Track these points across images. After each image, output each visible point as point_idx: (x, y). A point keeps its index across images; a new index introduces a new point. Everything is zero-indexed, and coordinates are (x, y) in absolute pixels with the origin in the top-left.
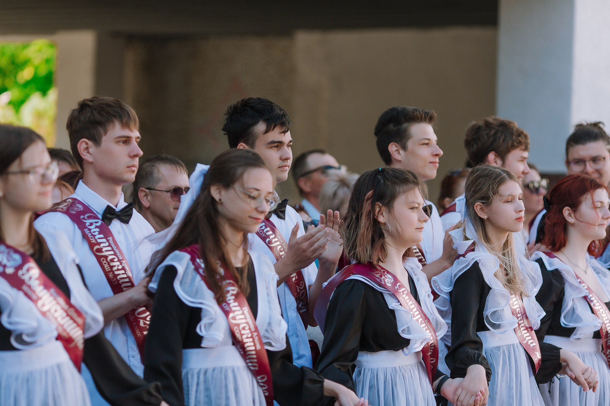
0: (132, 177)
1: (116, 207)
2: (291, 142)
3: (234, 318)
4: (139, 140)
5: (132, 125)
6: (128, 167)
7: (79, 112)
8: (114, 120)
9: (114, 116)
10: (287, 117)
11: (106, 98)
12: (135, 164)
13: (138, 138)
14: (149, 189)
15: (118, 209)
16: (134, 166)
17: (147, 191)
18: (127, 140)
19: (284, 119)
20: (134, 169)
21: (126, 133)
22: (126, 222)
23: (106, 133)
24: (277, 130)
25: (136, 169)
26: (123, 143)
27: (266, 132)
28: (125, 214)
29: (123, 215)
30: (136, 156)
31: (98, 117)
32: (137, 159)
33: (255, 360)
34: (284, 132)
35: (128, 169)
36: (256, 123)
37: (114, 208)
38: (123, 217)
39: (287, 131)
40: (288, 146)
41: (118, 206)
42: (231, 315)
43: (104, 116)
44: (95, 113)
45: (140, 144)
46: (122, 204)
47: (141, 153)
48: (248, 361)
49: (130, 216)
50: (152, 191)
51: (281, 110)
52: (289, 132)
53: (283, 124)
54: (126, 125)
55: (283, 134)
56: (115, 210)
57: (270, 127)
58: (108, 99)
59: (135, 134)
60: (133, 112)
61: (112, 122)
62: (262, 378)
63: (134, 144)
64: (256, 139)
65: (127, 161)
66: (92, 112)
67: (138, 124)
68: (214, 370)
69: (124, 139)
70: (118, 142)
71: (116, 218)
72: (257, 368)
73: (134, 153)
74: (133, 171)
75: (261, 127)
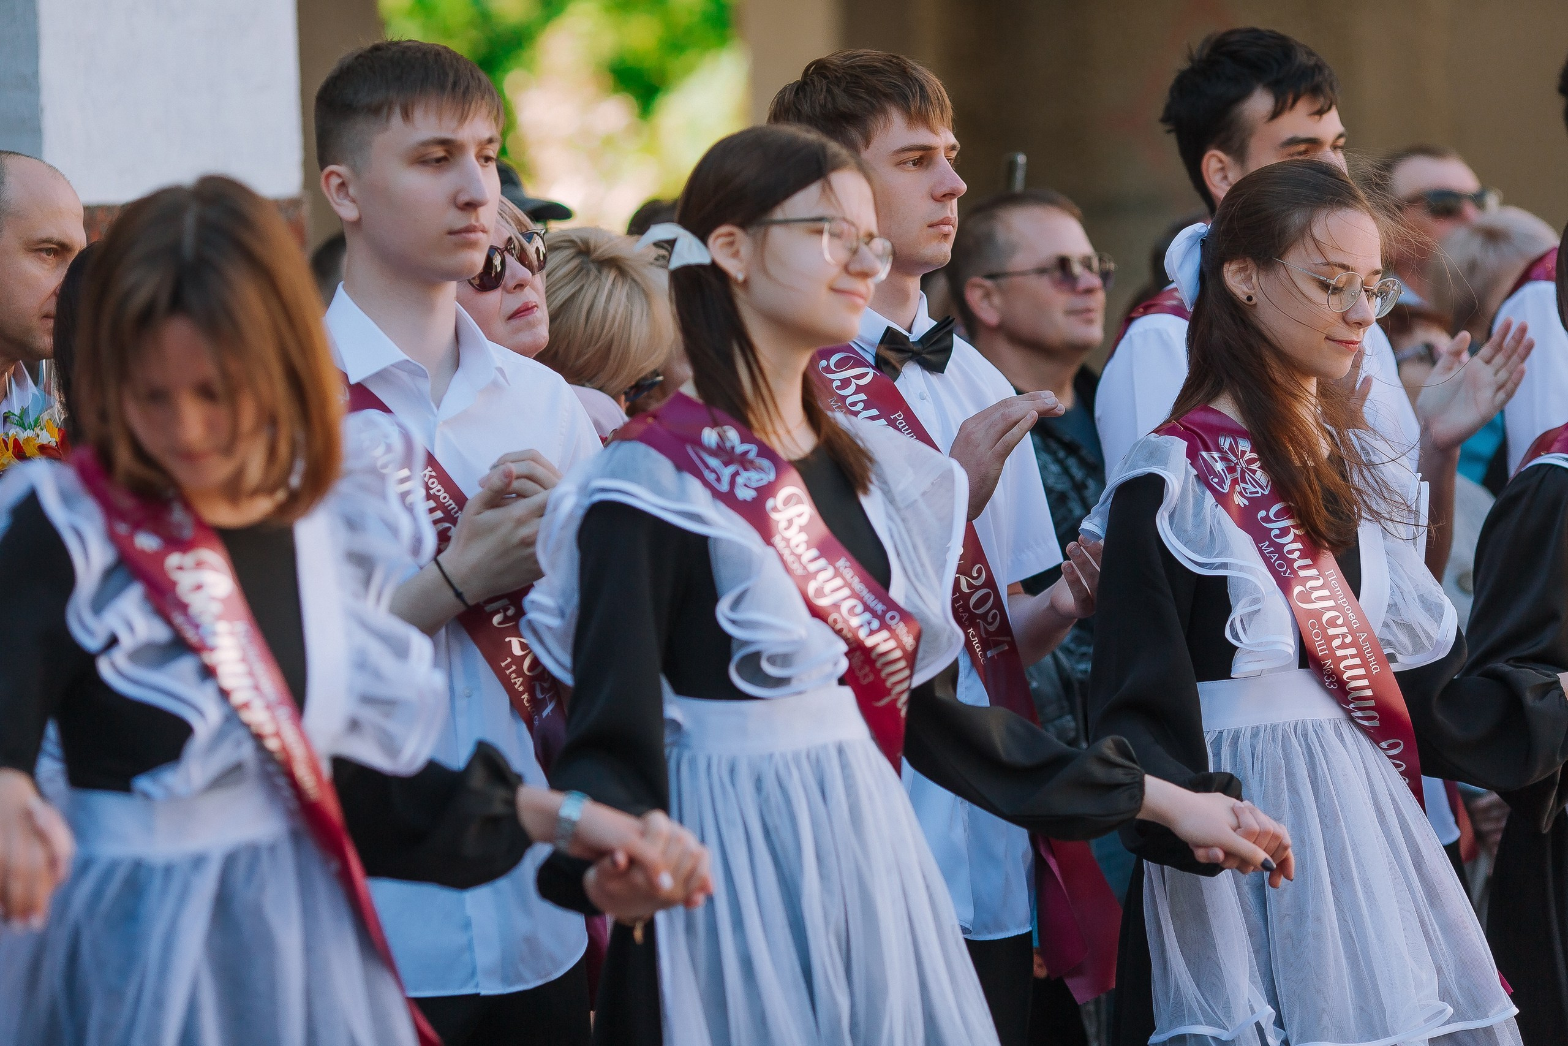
0: (944, 251)
1: (910, 331)
2: (1340, 136)
3: (1306, 597)
4: (954, 154)
5: (934, 116)
6: (931, 226)
7: (797, 93)
8: (887, 106)
9: (888, 97)
10: (1327, 72)
11: (862, 51)
12: (948, 217)
13: (953, 148)
14: (992, 276)
15: (913, 337)
16: (945, 222)
17: (988, 283)
18: (923, 157)
19: (1318, 79)
20: (946, 229)
21: (922, 137)
22: (937, 367)
23: (868, 142)
24: (1302, 108)
25: (952, 230)
26: (914, 164)
27: (1276, 114)
28: (934, 348)
29: (930, 349)
30: (949, 195)
31: (844, 101)
32: (955, 202)
33: (1372, 703)
34: (1320, 113)
35: (931, 230)
36: (1245, 94)
37: (906, 334)
38: (928, 357)
39: (1329, 108)
40: (1335, 147)
41: (915, 330)
42: (1297, 590)
43: (861, 98)
44: (836, 91)
45: (961, 166)
46: (924, 324)
47: (963, 187)
48: (1352, 706)
49: (947, 350)
50: (1003, 282)
51: (1310, 54)
52: (1334, 108)
53: (1315, 91)
54: (919, 117)
55: (1317, 117)
56: (907, 338)
57: (1285, 102)
58: (871, 53)
59: (945, 138)
60: (935, 83)
61: (884, 111)
62: (1392, 746)
63: (944, 164)
64: (1251, 135)
65: (927, 210)
66: (829, 91)
67: (949, 113)
68: (1255, 733)
69: (916, 155)
70: (900, 164)
71: (911, 358)
72: (1376, 723)
73: (944, 190)
74: (946, 236)
75: (1260, 103)
